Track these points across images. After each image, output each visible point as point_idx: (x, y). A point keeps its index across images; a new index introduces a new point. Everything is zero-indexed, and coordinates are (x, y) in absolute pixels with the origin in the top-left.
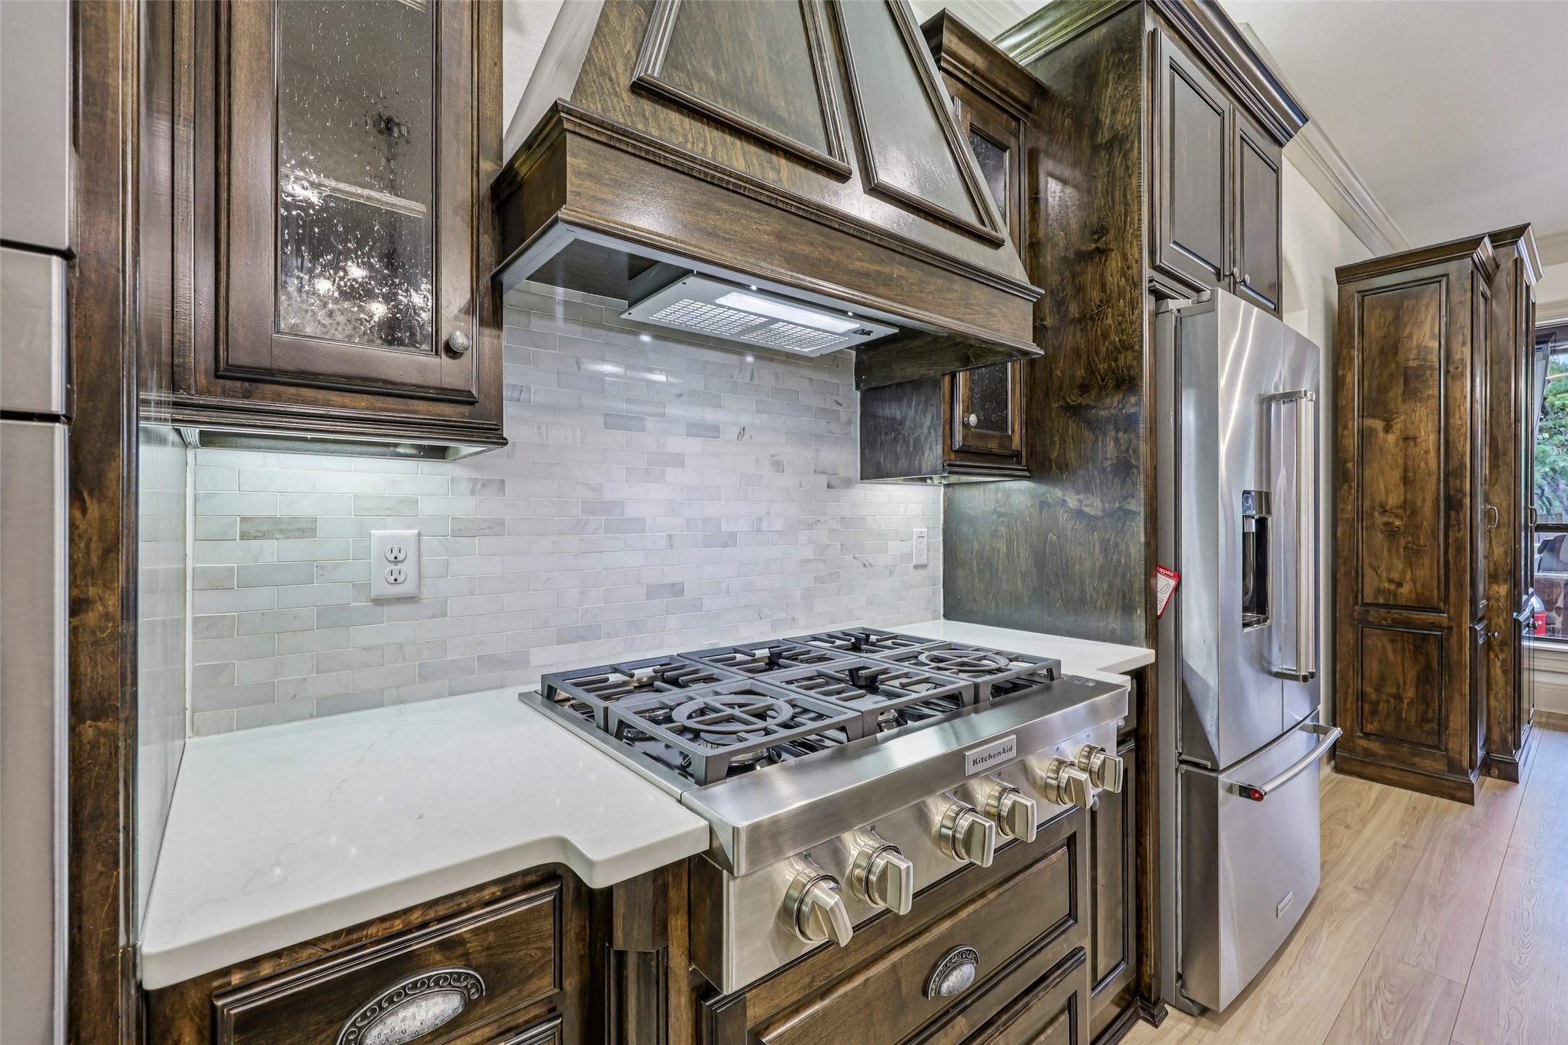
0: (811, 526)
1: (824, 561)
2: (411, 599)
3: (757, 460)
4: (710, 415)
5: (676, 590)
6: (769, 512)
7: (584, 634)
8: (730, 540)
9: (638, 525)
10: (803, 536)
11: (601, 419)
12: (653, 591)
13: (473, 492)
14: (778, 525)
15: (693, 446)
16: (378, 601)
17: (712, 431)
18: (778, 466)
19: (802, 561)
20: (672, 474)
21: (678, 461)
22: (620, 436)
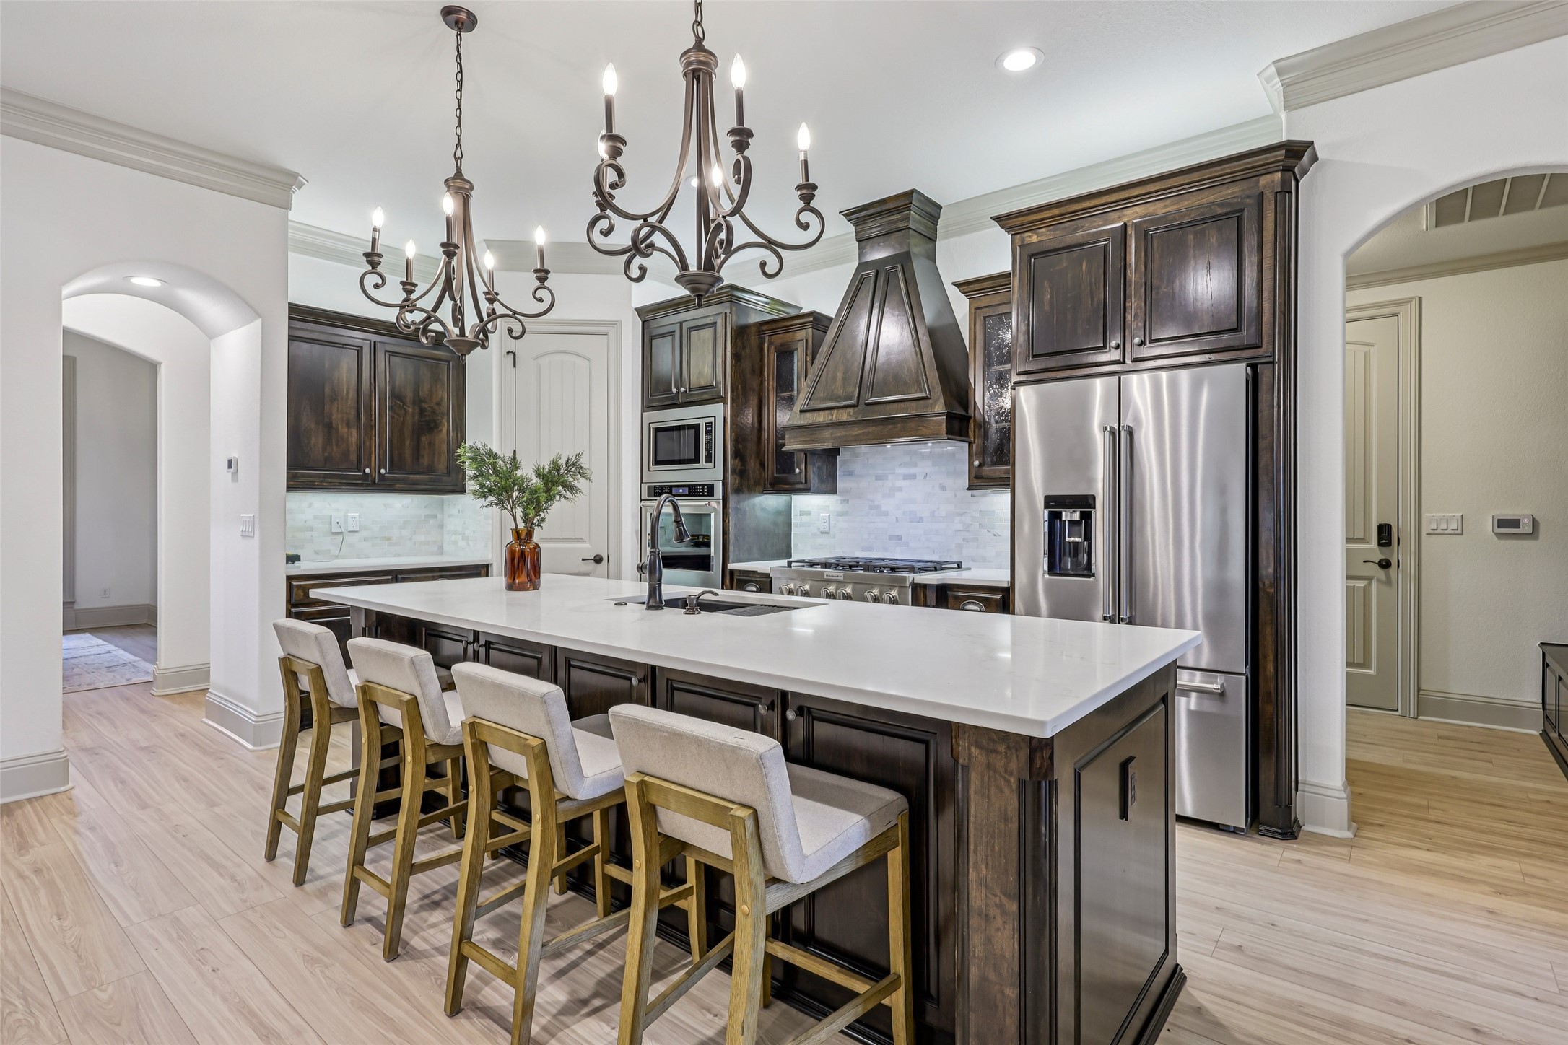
0: (961, 515)
1: (968, 531)
2: (827, 533)
3: (933, 487)
4: (912, 471)
5: (899, 538)
6: (938, 509)
7: (870, 549)
8: (921, 520)
9: (886, 513)
10: (957, 519)
11: (874, 478)
12: (891, 538)
13: (841, 503)
14: (943, 514)
15: (905, 483)
16: (822, 533)
17: (913, 477)
18: (943, 488)
19: (956, 531)
20: (898, 494)
21: (900, 489)
22: (880, 483)
